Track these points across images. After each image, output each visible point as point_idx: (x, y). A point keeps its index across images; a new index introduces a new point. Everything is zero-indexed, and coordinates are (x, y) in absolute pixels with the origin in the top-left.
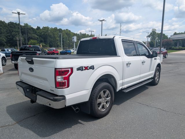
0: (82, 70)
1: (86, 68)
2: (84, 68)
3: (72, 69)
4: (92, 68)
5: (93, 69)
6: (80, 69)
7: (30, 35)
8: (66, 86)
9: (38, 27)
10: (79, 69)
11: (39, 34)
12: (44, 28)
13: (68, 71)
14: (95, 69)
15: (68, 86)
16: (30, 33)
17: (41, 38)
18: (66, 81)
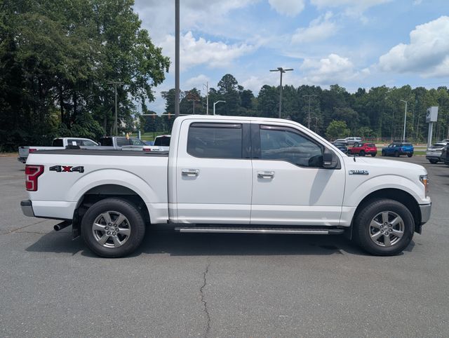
0: (60, 171)
1: (67, 169)
2: (63, 169)
3: (42, 168)
4: (80, 169)
5: (82, 171)
6: (56, 169)
7: (338, 110)
8: (33, 189)
9: (360, 90)
10: (52, 169)
11: (360, 106)
12: (375, 90)
13: (37, 169)
14: (85, 173)
15: (36, 189)
16: (338, 106)
17: (363, 114)
18: (33, 182)
